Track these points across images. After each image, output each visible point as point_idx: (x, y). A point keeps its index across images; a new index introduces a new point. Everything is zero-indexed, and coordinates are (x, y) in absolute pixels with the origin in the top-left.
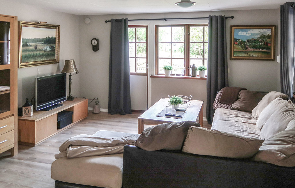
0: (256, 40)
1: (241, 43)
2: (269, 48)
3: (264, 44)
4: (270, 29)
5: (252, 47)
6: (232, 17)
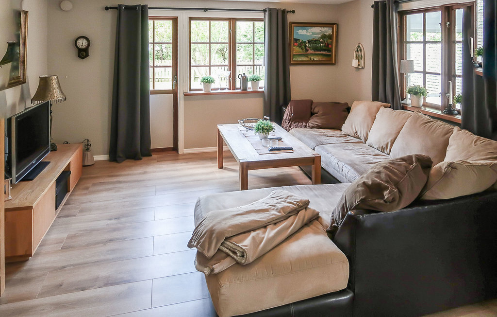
0: (317, 40)
1: (302, 45)
2: (330, 50)
3: (325, 46)
4: (331, 28)
5: (313, 49)
6: (293, 12)
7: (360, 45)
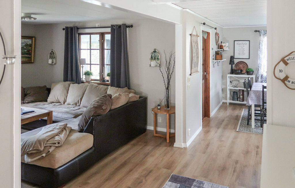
2: (30, 54)
3: (27, 51)
4: (31, 40)
7: (53, 51)
